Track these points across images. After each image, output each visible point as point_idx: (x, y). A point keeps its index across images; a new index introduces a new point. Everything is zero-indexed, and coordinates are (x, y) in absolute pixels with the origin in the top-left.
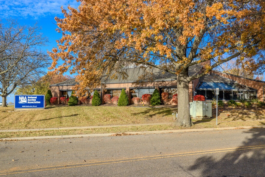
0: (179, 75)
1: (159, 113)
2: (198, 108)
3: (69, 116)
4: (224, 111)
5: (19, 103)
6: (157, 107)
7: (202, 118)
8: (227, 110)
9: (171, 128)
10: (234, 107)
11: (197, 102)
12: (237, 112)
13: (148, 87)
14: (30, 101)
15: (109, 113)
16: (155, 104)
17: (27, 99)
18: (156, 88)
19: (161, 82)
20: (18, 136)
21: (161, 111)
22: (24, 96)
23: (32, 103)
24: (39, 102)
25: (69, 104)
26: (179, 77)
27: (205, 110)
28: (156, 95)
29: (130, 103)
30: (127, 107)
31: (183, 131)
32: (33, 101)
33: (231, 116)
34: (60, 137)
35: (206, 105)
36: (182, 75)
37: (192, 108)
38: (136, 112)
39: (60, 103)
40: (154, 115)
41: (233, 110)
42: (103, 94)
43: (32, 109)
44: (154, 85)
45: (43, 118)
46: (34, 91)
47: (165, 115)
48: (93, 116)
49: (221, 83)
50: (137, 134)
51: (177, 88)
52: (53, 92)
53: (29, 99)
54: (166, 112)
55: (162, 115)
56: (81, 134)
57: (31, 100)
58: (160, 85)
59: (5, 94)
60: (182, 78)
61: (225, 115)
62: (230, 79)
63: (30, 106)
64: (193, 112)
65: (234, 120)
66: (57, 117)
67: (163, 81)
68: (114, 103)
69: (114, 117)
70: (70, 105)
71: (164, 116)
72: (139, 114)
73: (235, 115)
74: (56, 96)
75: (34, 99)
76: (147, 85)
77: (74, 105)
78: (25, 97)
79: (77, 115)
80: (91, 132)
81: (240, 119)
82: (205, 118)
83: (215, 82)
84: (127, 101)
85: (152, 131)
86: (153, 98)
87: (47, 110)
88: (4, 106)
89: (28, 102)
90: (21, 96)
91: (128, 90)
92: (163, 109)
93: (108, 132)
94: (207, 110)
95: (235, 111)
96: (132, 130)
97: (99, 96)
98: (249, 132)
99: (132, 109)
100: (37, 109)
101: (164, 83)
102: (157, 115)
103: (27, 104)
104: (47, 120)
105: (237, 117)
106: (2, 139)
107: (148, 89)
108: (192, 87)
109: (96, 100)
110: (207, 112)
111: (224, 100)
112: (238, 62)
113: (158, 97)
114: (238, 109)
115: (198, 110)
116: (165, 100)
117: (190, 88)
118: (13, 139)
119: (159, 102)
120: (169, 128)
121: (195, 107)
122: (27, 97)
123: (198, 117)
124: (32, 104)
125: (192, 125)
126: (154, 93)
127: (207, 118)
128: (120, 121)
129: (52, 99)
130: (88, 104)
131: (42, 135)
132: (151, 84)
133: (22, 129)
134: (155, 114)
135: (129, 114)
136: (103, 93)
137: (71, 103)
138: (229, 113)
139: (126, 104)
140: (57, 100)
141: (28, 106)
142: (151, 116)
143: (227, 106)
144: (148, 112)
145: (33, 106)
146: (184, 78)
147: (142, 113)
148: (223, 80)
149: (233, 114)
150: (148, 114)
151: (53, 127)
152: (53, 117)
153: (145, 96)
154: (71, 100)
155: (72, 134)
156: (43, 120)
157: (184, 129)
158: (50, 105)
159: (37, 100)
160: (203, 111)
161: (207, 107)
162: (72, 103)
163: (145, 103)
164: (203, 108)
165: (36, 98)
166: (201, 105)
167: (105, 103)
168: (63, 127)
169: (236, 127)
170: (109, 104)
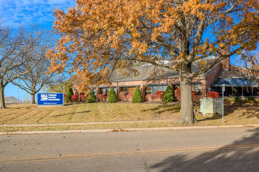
0: (181, 72)
1: (169, 110)
2: (208, 105)
3: (81, 113)
4: (239, 108)
5: (41, 100)
6: (169, 104)
7: (213, 115)
8: (243, 107)
9: (171, 125)
10: (251, 104)
11: (207, 99)
12: (254, 110)
13: (162, 84)
14: (51, 99)
15: (119, 110)
16: (167, 101)
17: (48, 96)
18: (169, 85)
19: (174, 79)
20: (23, 130)
21: (172, 107)
22: (45, 94)
23: (52, 100)
24: (59, 100)
25: (87, 101)
26: (181, 73)
27: (216, 106)
28: (169, 92)
29: (144, 100)
30: (140, 104)
31: (184, 128)
32: (53, 99)
33: (246, 113)
34: (60, 132)
35: (218, 102)
36: (184, 71)
37: (202, 105)
38: (146, 109)
39: (81, 101)
40: (163, 112)
41: (250, 107)
42: (119, 92)
43: (53, 106)
44: (167, 82)
45: (58, 114)
46: (63, 89)
47: (174, 112)
48: (104, 113)
49: (240, 79)
50: (135, 131)
51: (180, 85)
52: (74, 90)
53: (50, 96)
54: (175, 109)
55: (171, 112)
56: (80, 129)
57: (51, 97)
58: (173, 82)
59: (33, 92)
60: (184, 75)
61: (240, 112)
62: (251, 74)
63: (51, 103)
64: (203, 109)
65: (248, 117)
66: (70, 114)
67: (176, 78)
68: (129, 100)
69: (122, 114)
70: (89, 102)
71: (172, 113)
72: (148, 110)
73: (251, 112)
74: (77, 94)
75: (54, 96)
76: (160, 82)
77: (92, 102)
78: (47, 95)
79: (90, 111)
80: (91, 128)
81: (256, 116)
82: (215, 115)
83: (233, 77)
84: (141, 98)
85: (151, 128)
86: (166, 95)
87: (66, 106)
88: (33, 103)
89: (49, 99)
90: (42, 94)
91: (142, 87)
92: (174, 106)
93: (107, 128)
94: (218, 107)
95: (252, 108)
96: (131, 126)
97: (114, 94)
98: (255, 130)
99: (143, 106)
100: (57, 106)
101: (177, 80)
102: (166, 112)
103: (48, 101)
104: (60, 116)
105: (253, 114)
106: (8, 133)
107: (162, 86)
108: (205, 84)
109: (111, 97)
110: (218, 109)
111: (242, 97)
112: (243, 56)
113: (170, 94)
114: (256, 106)
115: (208, 107)
116: (178, 97)
117: (204, 85)
118: (17, 133)
119: (171, 99)
120: (169, 125)
121: (205, 104)
122: (48, 94)
123: (208, 114)
124: (52, 102)
125: (194, 123)
126: (167, 90)
127: (218, 115)
128: (127, 118)
129: (73, 97)
130: (105, 101)
131: (44, 130)
132: (164, 81)
133: (33, 124)
134: (165, 111)
135: (138, 111)
136: (119, 90)
137: (89, 100)
138: (245, 111)
139: (140, 100)
140: (77, 98)
141: (49, 103)
142: (160, 113)
143: (245, 103)
144: (158, 109)
145: (54, 103)
146: (186, 74)
147: (151, 109)
148: (243, 75)
149: (249, 111)
150: (157, 111)
151: (61, 123)
152: (66, 114)
153: (158, 93)
154: (90, 97)
155: (72, 130)
156: (56, 116)
157: (185, 126)
158: (71, 102)
159: (57, 97)
160: (214, 108)
161: (219, 104)
162: (91, 100)
163: (159, 100)
164: (214, 105)
165: (56, 95)
166: (211, 102)
167: (120, 100)
168: (70, 123)
169: (244, 125)
170: (124, 101)
